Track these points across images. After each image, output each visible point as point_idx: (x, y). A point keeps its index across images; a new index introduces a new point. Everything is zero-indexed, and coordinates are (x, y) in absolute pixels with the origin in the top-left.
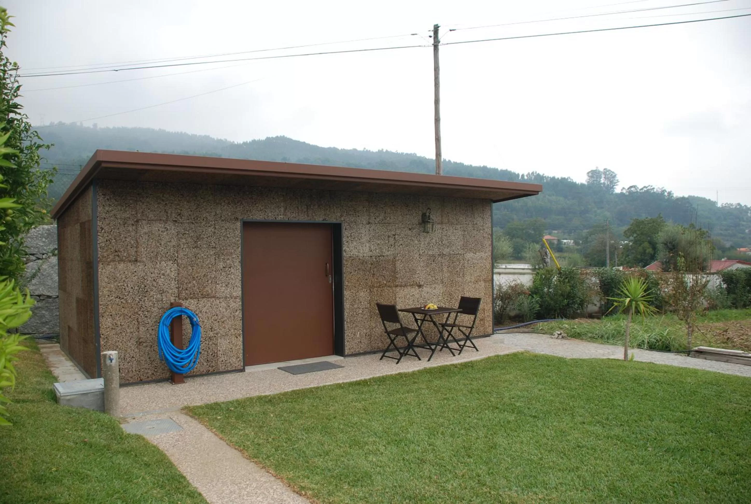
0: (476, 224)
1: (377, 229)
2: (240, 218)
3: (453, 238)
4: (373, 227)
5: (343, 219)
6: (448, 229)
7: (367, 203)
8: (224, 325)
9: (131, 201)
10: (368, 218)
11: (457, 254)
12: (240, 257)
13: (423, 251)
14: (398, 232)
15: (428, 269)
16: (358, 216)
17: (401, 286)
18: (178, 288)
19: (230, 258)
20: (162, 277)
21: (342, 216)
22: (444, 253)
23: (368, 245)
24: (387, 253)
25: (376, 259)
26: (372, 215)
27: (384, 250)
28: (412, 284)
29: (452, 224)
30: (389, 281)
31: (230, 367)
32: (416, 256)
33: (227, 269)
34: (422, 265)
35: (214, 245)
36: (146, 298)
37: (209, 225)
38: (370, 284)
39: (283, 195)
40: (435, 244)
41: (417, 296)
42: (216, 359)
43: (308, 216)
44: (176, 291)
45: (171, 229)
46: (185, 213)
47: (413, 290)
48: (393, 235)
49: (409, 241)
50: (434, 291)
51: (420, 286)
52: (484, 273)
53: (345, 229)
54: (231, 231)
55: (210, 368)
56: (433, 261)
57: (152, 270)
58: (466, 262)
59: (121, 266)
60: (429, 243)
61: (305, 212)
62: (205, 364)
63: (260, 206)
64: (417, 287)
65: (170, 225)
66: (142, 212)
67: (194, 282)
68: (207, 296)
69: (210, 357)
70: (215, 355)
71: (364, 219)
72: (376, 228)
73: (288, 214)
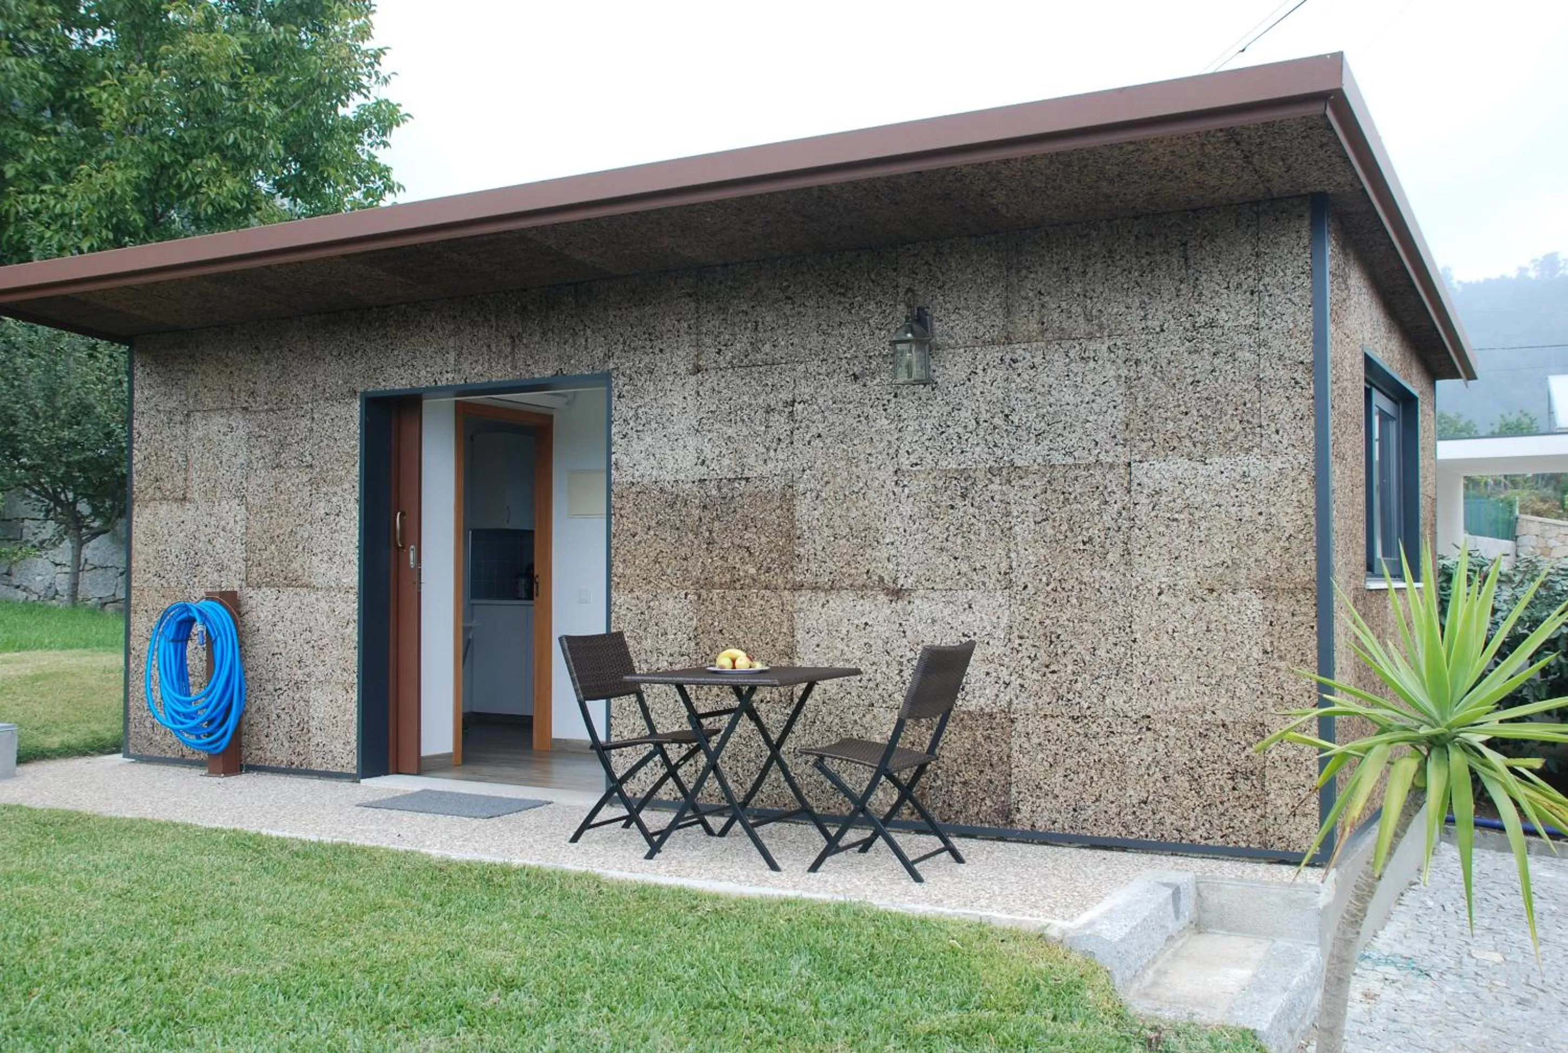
0: (1211, 324)
1: (727, 387)
2: (360, 389)
3: (1071, 399)
4: (711, 380)
5: (612, 366)
6: (1038, 360)
7: (693, 305)
8: (322, 658)
9: (180, 374)
10: (694, 352)
11: (1087, 467)
12: (357, 489)
13: (913, 459)
14: (805, 390)
15: (935, 530)
16: (661, 351)
17: (815, 588)
18: (246, 560)
19: (339, 490)
20: (222, 533)
21: (608, 356)
22: (1019, 463)
23: (692, 442)
24: (760, 469)
25: (720, 489)
26: (708, 341)
27: (751, 460)
28: (859, 582)
29: (1063, 336)
30: (768, 570)
31: (332, 763)
32: (881, 475)
33: (332, 517)
34: (906, 509)
35: (309, 458)
36: (196, 580)
37: (303, 413)
38: (696, 573)
39: (455, 317)
40: (972, 425)
41: (883, 630)
42: (306, 738)
43: (514, 367)
44: (242, 565)
45: (237, 428)
46: (262, 388)
47: (867, 605)
48: (786, 404)
49: (850, 420)
50: (963, 617)
51: (897, 593)
52: (1260, 551)
53: (619, 397)
54: (341, 423)
55: (294, 758)
56: (964, 496)
57: (206, 519)
58: (1143, 500)
59: (163, 510)
60: (941, 428)
61: (506, 357)
62: (286, 744)
63: (402, 354)
64: (882, 598)
65: (237, 420)
66: (196, 395)
67: (273, 547)
68: (293, 582)
69: (296, 731)
70: (304, 727)
71: (681, 359)
72: (723, 384)
73: (466, 366)
